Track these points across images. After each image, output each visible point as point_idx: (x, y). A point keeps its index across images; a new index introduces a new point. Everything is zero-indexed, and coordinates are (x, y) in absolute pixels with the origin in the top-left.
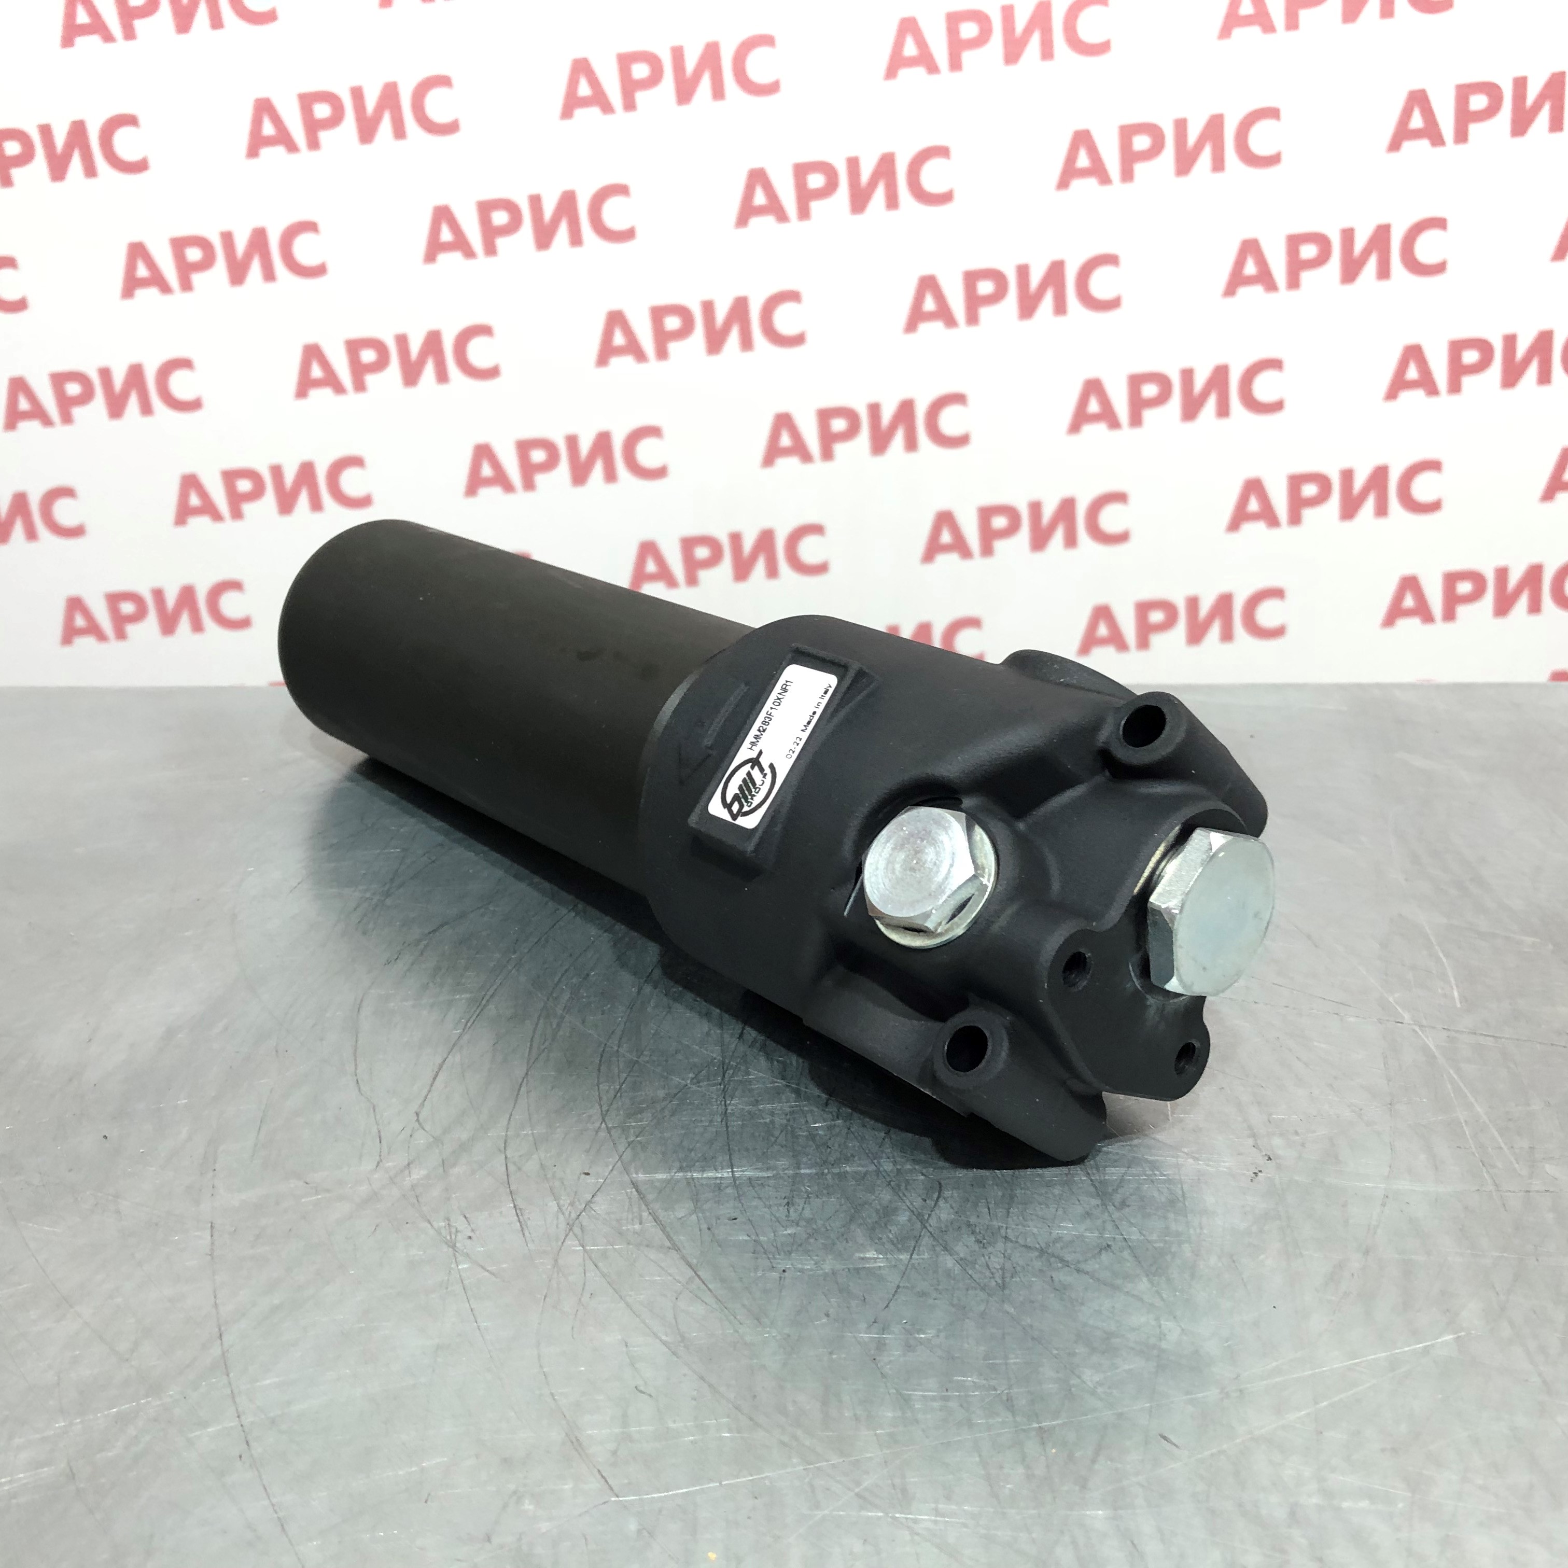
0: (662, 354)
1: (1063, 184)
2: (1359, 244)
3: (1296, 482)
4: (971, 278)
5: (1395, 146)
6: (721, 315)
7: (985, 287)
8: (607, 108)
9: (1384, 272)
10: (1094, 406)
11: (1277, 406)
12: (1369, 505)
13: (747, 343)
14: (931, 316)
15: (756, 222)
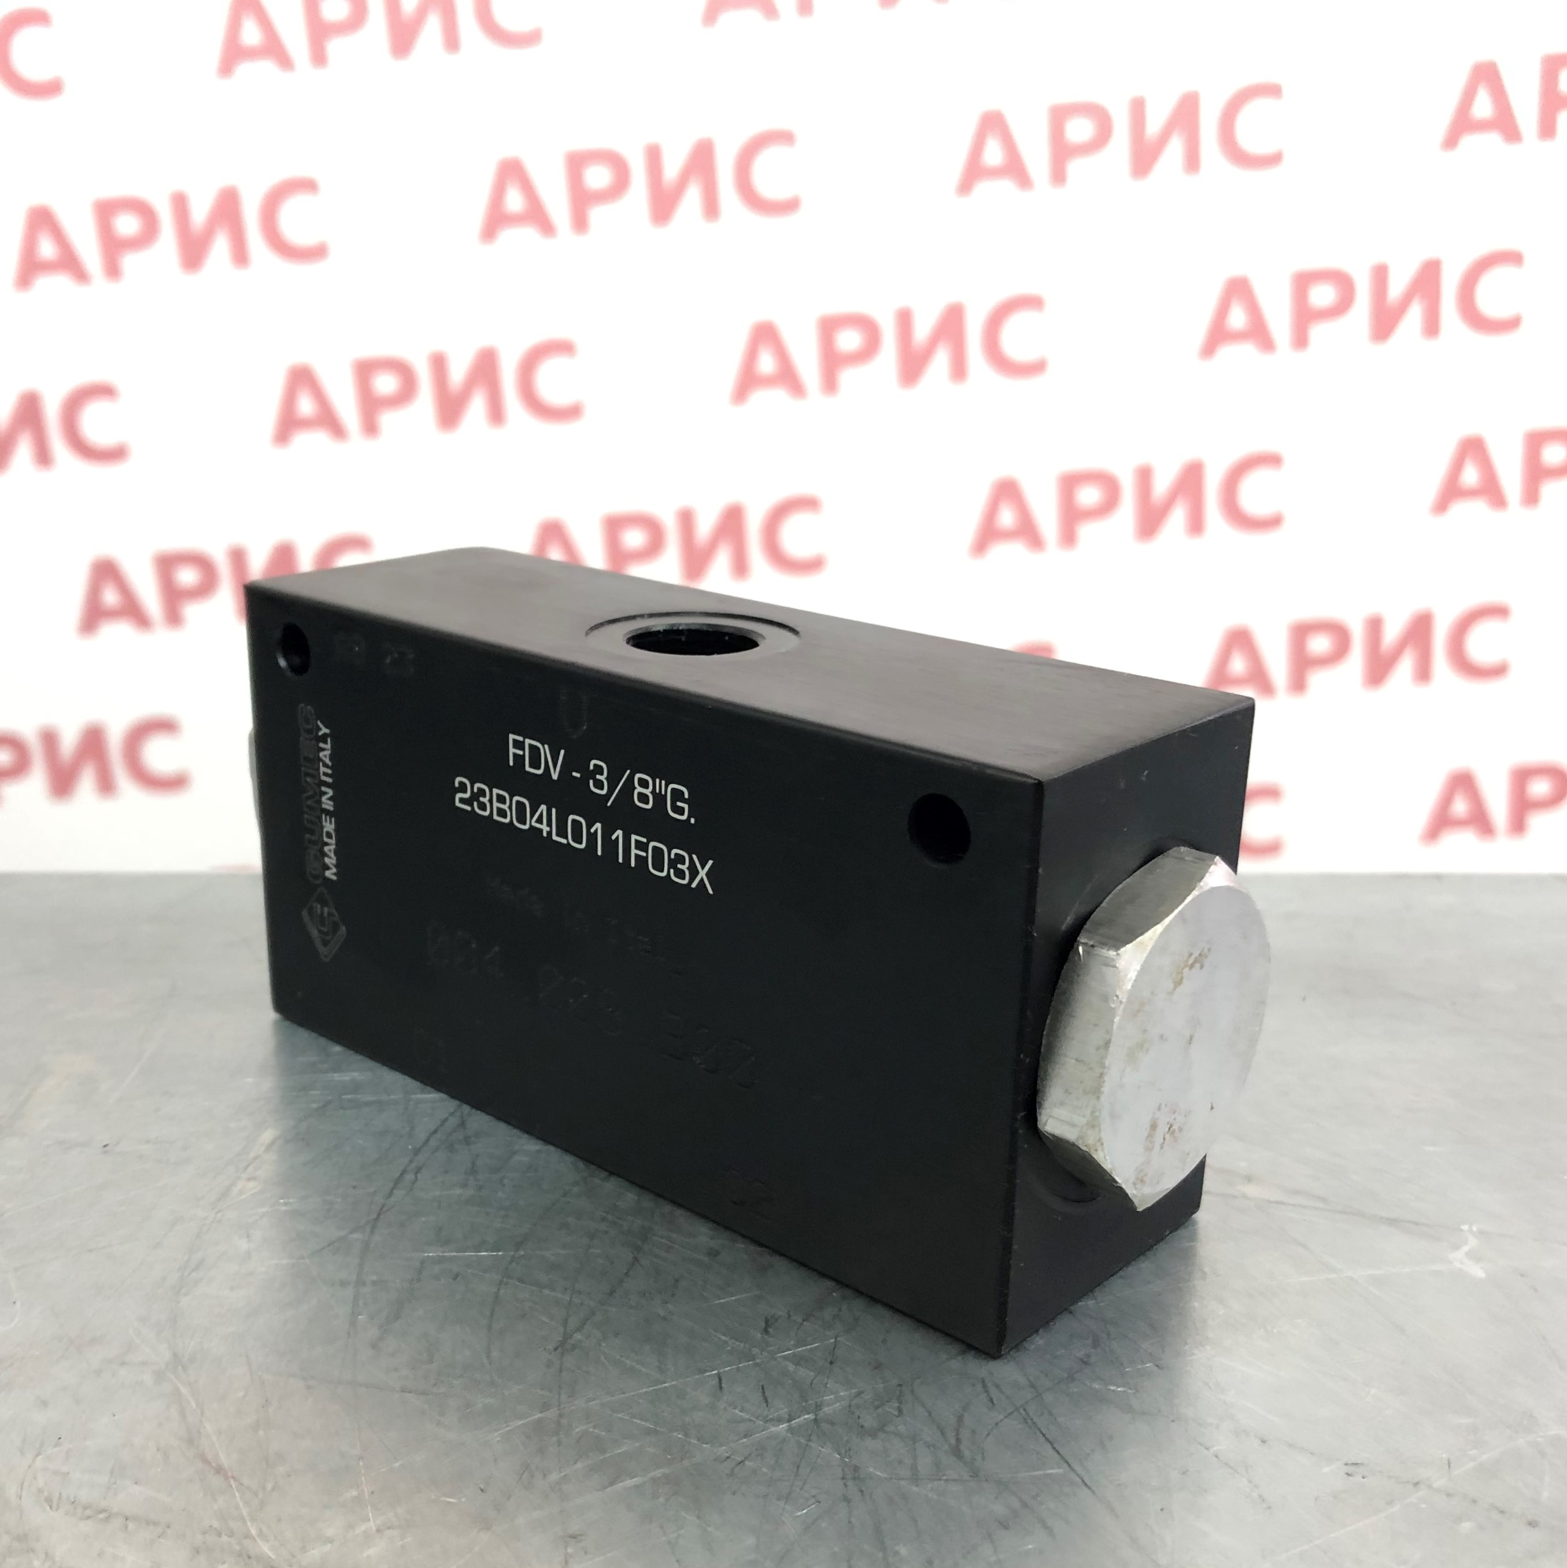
0: (370, 428)
1: (965, 187)
2: (1396, 287)
3: (1301, 632)
4: (829, 327)
5: (1451, 141)
6: (458, 373)
7: (849, 340)
8: (285, 61)
9: (1432, 327)
10: (1007, 518)
11: (1273, 522)
12: (1406, 666)
13: (496, 414)
14: (768, 382)
15: (510, 236)
